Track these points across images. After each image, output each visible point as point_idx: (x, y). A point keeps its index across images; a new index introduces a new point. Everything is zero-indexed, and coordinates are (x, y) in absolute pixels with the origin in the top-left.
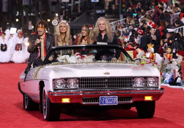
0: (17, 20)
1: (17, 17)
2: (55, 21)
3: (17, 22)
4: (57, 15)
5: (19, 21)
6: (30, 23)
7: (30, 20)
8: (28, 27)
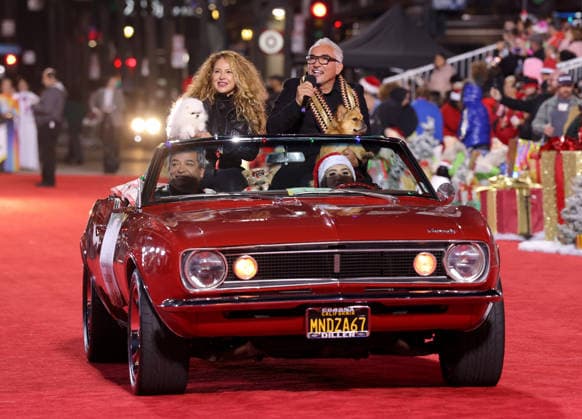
0: (129, 31)
1: (129, 21)
2: (272, 37)
3: (130, 39)
4: (279, 14)
5: (135, 34)
6: (178, 42)
7: (178, 32)
8: (168, 57)
